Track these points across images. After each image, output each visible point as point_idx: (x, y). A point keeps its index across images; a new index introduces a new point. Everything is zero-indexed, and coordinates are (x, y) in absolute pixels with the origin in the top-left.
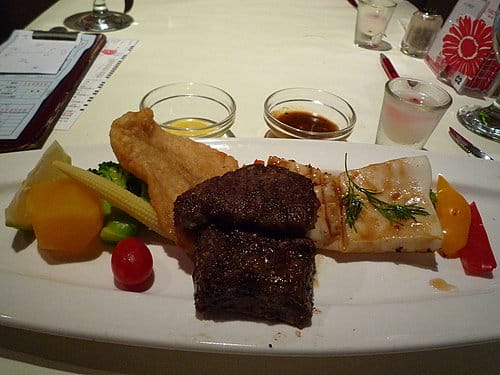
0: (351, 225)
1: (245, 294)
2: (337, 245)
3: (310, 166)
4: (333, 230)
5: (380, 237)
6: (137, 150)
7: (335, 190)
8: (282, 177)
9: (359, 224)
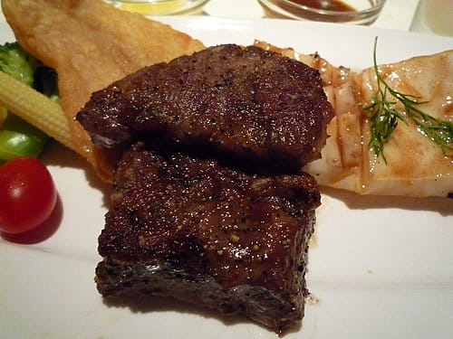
0: (378, 151)
1: (178, 276)
2: (351, 182)
3: (316, 56)
4: (348, 159)
5: (424, 173)
6: (46, 21)
7: (355, 95)
8: (269, 65)
9: (390, 151)
